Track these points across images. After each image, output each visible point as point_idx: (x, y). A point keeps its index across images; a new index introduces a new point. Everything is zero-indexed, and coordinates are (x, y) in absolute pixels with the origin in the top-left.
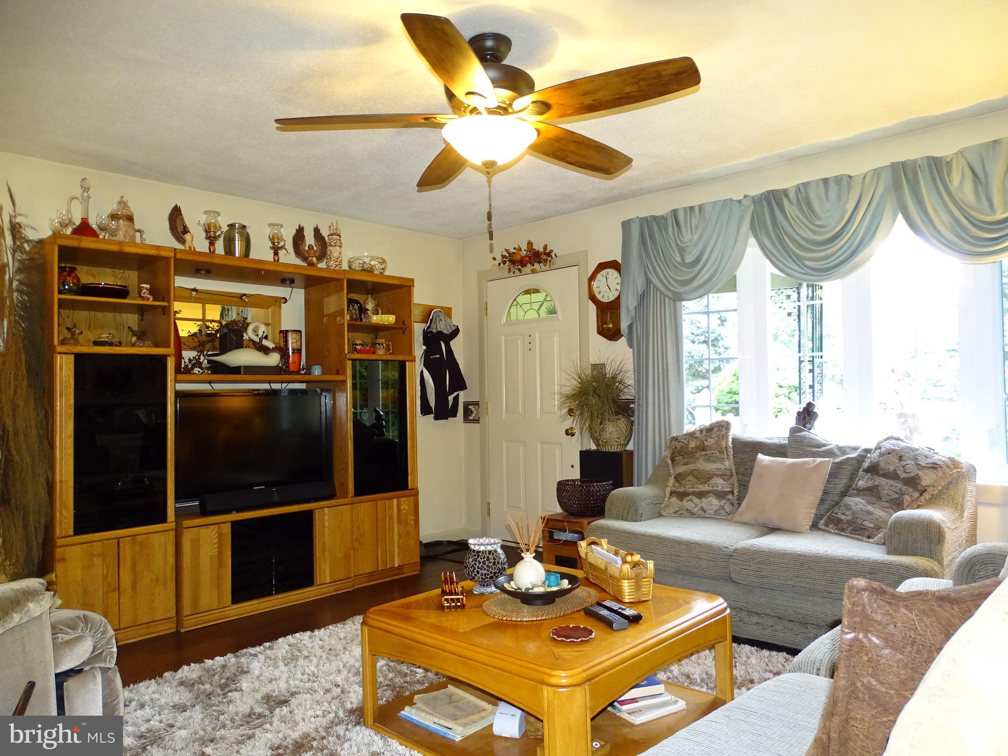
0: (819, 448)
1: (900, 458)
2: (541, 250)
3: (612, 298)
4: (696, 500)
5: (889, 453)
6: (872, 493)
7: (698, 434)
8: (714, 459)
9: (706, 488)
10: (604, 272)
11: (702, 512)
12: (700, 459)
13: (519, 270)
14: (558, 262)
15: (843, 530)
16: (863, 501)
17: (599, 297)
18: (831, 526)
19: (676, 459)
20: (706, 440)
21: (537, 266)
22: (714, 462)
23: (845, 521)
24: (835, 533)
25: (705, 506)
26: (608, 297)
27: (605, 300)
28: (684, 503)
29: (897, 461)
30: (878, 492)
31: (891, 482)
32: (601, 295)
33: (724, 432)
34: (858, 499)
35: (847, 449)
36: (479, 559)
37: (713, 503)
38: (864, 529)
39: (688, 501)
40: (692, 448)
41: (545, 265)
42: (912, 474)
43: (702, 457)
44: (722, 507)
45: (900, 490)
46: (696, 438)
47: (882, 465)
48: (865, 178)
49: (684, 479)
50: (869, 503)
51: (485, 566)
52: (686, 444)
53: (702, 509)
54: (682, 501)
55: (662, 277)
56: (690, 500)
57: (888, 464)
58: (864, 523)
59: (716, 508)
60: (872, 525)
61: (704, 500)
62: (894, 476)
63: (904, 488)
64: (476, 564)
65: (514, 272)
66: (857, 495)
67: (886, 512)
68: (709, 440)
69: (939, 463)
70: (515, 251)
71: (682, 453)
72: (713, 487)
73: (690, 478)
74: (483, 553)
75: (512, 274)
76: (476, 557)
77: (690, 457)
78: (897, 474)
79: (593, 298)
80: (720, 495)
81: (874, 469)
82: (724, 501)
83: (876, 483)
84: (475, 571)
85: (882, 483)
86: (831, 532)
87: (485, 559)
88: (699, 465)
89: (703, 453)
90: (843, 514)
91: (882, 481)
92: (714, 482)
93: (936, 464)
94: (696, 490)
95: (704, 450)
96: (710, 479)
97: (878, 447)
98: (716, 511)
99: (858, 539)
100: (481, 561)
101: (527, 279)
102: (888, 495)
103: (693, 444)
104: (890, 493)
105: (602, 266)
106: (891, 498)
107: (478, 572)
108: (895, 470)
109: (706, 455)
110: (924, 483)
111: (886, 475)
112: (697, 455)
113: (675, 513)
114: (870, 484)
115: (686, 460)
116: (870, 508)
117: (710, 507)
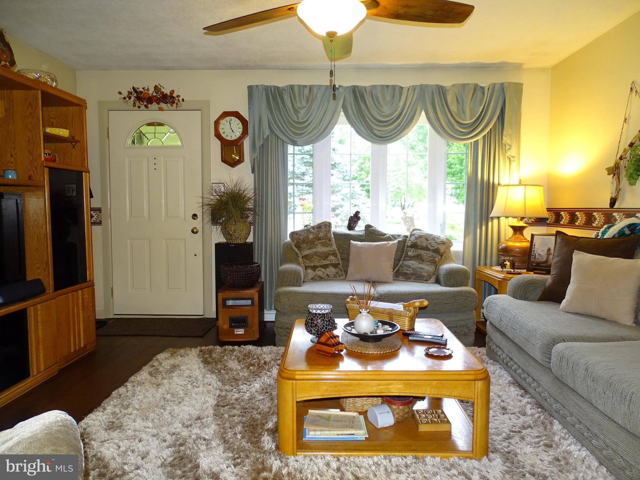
0: (383, 236)
1: (427, 239)
2: (169, 94)
3: (234, 138)
4: (323, 270)
5: (421, 237)
6: (418, 258)
7: (312, 230)
8: (327, 245)
9: (326, 262)
10: (228, 118)
11: (327, 277)
12: (319, 245)
13: (146, 106)
14: (184, 105)
15: (409, 278)
16: (416, 263)
17: (224, 136)
18: (401, 277)
19: (301, 246)
20: (319, 234)
21: (163, 105)
22: (327, 246)
23: (410, 274)
24: (404, 281)
25: (329, 274)
26: (231, 136)
27: (229, 138)
28: (317, 272)
29: (426, 241)
30: (421, 257)
31: (426, 252)
32: (225, 134)
33: (328, 228)
34: (412, 262)
35: (396, 236)
36: (326, 319)
37: (331, 271)
38: (423, 276)
39: (318, 271)
40: (312, 239)
41: (172, 106)
42: (436, 247)
43: (319, 244)
44: (337, 273)
45: (432, 255)
46: (312, 232)
47: (419, 243)
48: (409, 89)
49: (312, 258)
50: (420, 263)
51: (330, 323)
52: (306, 236)
53: (327, 275)
54: (315, 271)
55: (282, 129)
56: (320, 270)
57: (422, 243)
58: (422, 273)
59: (334, 274)
60: (427, 274)
61: (327, 269)
62: (426, 249)
63: (434, 254)
64: (324, 323)
65: (139, 107)
66: (411, 260)
67: (430, 267)
68: (321, 233)
69: (444, 241)
70: (142, 90)
71: (305, 242)
72: (330, 261)
73: (315, 257)
74: (327, 315)
75: (136, 108)
76: (323, 318)
77: (311, 245)
78: (428, 247)
79: (218, 135)
80: (335, 266)
81: (414, 246)
82: (338, 269)
83: (419, 253)
84: (324, 328)
85: (422, 253)
86: (401, 280)
87: (329, 319)
88: (319, 249)
89: (319, 242)
90: (407, 270)
91: (422, 252)
92: (330, 258)
93: (443, 242)
94: (321, 264)
95: (319, 240)
96: (327, 257)
97: (412, 235)
98: (334, 276)
99: (421, 282)
100: (327, 320)
101: (153, 114)
102: (427, 258)
103: (311, 236)
104: (427, 257)
105: (226, 114)
106: (429, 260)
107: (326, 328)
108: (426, 246)
109: (322, 242)
110: (442, 251)
111: (423, 248)
112: (316, 243)
113: (312, 279)
114: (416, 253)
115: (309, 247)
116: (421, 266)
117: (331, 273)
